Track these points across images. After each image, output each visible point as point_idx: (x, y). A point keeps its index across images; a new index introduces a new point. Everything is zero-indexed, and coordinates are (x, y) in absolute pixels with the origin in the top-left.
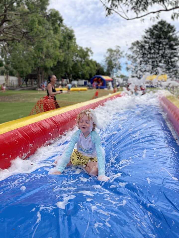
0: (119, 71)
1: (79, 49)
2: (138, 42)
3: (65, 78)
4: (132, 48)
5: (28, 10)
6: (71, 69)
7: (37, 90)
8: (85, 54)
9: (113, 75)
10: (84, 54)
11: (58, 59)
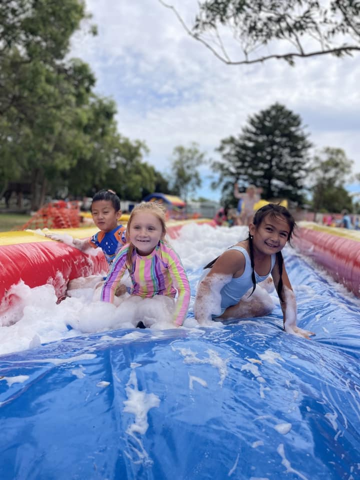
0: (197, 189)
1: (121, 141)
2: (232, 140)
3: (90, 195)
4: (221, 149)
5: (26, 58)
6: (104, 178)
7: (29, 215)
8: (133, 151)
9: (186, 194)
10: (131, 152)
11: (81, 153)
